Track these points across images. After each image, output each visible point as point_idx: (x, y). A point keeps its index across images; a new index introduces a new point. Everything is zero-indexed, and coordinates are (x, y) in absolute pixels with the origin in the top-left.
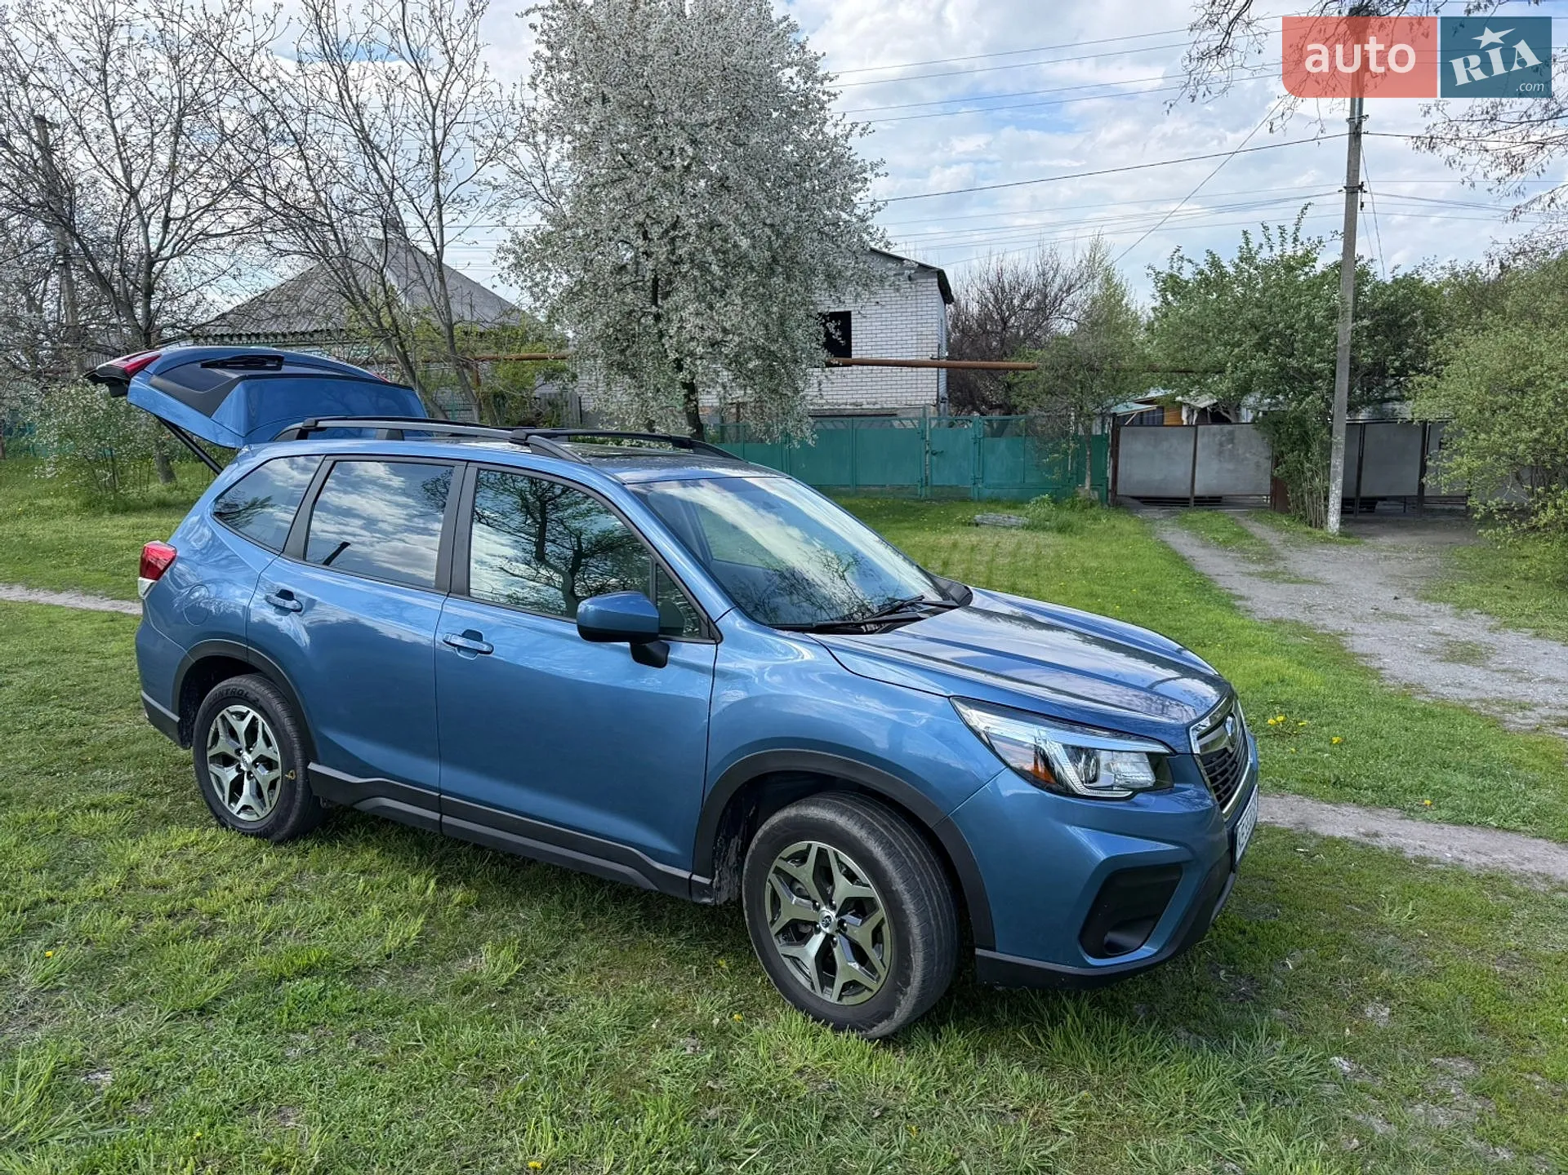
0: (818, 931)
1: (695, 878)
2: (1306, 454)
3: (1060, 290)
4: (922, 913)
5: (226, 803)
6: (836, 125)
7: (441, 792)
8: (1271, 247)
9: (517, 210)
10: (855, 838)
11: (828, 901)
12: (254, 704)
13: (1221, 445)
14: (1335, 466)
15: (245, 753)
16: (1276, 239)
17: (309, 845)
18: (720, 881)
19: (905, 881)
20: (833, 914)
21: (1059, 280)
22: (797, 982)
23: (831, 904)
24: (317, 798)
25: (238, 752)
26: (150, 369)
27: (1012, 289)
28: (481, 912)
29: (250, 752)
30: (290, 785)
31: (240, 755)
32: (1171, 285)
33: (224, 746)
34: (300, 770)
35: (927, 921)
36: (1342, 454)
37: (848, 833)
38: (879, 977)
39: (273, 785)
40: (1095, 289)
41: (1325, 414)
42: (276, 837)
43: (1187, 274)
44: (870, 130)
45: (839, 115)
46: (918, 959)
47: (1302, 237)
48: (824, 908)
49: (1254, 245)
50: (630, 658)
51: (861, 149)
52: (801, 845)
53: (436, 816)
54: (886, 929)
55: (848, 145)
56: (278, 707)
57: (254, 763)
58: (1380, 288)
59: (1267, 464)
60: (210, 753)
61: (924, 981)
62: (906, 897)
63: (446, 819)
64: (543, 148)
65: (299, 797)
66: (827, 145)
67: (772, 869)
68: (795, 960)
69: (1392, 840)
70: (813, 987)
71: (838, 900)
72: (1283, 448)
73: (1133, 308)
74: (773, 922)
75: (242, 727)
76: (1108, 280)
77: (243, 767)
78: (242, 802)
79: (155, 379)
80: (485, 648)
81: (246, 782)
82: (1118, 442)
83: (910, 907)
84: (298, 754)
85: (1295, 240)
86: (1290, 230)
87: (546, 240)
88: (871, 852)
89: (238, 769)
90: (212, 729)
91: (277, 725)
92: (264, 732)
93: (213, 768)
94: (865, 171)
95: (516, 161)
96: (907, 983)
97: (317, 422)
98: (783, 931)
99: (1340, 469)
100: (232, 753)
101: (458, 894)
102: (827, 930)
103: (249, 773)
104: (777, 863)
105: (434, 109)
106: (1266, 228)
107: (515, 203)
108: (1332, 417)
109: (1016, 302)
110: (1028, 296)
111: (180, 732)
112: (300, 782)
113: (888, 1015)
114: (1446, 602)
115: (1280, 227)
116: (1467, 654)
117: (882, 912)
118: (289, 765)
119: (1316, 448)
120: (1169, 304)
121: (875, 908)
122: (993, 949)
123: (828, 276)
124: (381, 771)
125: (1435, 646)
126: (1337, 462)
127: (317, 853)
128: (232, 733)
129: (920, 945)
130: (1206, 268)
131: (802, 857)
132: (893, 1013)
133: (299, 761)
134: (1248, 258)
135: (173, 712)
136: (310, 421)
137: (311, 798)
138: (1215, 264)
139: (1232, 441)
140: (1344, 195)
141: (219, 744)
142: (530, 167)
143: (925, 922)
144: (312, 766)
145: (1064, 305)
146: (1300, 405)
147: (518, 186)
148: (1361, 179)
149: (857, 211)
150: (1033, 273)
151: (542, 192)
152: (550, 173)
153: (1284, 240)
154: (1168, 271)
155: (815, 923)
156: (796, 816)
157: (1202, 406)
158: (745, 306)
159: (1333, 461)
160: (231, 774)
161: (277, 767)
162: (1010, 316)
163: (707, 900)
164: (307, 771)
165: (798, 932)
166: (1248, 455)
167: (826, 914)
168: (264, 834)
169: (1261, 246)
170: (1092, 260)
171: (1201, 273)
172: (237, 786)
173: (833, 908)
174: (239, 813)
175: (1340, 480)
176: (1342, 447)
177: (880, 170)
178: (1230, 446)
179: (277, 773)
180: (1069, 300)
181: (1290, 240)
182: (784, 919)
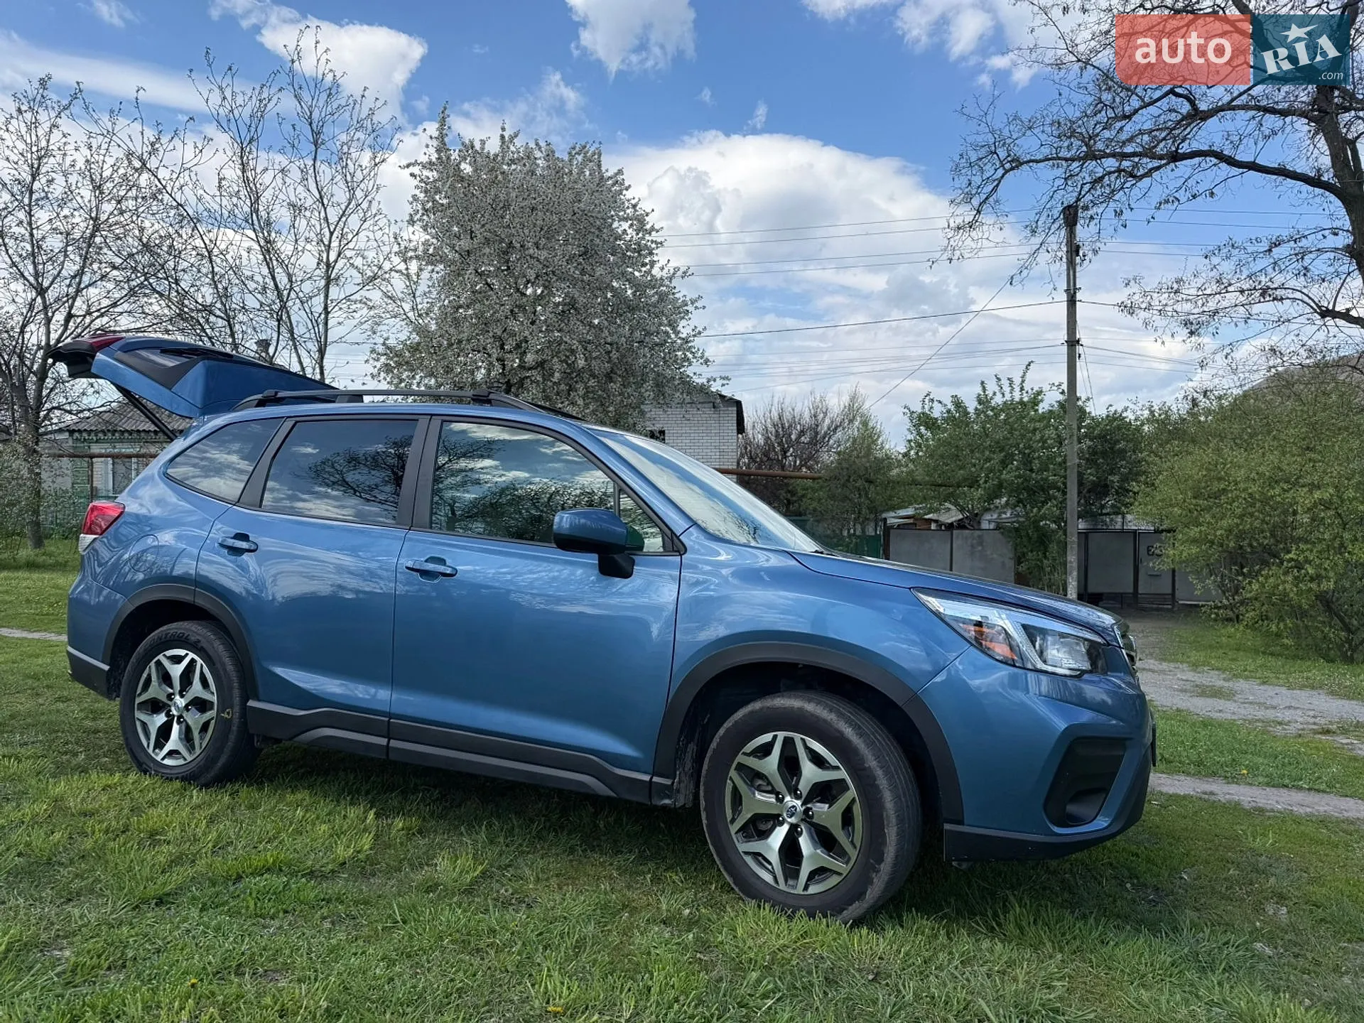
0: (781, 824)
1: (655, 779)
2: (1045, 554)
3: (829, 429)
4: (894, 788)
5: (150, 751)
6: (662, 269)
7: (390, 715)
8: (1003, 394)
9: (387, 327)
10: (825, 721)
11: (794, 792)
12: (194, 647)
13: (972, 546)
14: (1071, 562)
15: (178, 697)
16: (1007, 389)
17: (236, 787)
18: (679, 782)
19: (877, 758)
20: (799, 803)
21: (827, 421)
22: (759, 878)
23: (796, 794)
24: (251, 737)
25: (170, 697)
26: (115, 346)
27: (790, 426)
28: (424, 837)
29: (182, 696)
30: (223, 724)
31: (171, 700)
32: (924, 421)
33: (156, 691)
34: (237, 709)
35: (898, 797)
36: (1075, 551)
37: (818, 718)
38: (849, 859)
39: (205, 727)
40: (854, 430)
41: (1059, 519)
42: (203, 780)
43: (937, 412)
44: (690, 273)
45: (666, 260)
46: (891, 834)
47: (1027, 387)
48: (788, 798)
49: (989, 392)
50: (597, 571)
51: (683, 291)
52: (767, 737)
53: (383, 741)
54: (857, 809)
55: (672, 285)
56: (219, 648)
57: (187, 706)
58: (1096, 422)
59: (1010, 564)
60: (138, 701)
61: (897, 857)
62: (879, 772)
63: (393, 743)
64: (415, 278)
65: (232, 737)
66: (655, 283)
67: (734, 766)
68: (757, 856)
69: (1227, 797)
70: (776, 882)
71: (804, 786)
72: (1025, 550)
73: (887, 447)
74: (733, 821)
75: (176, 671)
76: (865, 424)
77: (174, 712)
78: (169, 746)
79: (119, 354)
80: (449, 571)
81: (176, 727)
82: (888, 541)
83: (882, 782)
84: (236, 692)
85: (1022, 389)
86: (1017, 381)
87: (415, 348)
88: (841, 733)
89: (168, 715)
90: (145, 675)
91: (218, 665)
92: (202, 674)
93: (140, 715)
94: (686, 305)
95: (390, 288)
96: (880, 859)
97: (276, 393)
98: (743, 829)
99: (1075, 565)
100: (163, 698)
101: (399, 823)
102: (793, 820)
103: (180, 717)
104: (740, 758)
105: (332, 234)
106: (999, 379)
107: (386, 322)
108: (1065, 522)
109: (793, 437)
110: (802, 433)
111: (108, 681)
112: (236, 721)
113: (860, 896)
114: (1182, 662)
115: (1009, 379)
116: (1216, 693)
117: (852, 792)
118: (224, 703)
119: (1053, 548)
120: (922, 436)
121: (847, 788)
122: (961, 822)
123: (657, 385)
124: (329, 701)
125: (1188, 687)
126: (1072, 558)
127: (246, 793)
128: (166, 678)
129: (894, 820)
130: (952, 408)
131: (765, 750)
132: (865, 893)
133: (237, 700)
134: (983, 401)
135: (103, 662)
136: (269, 393)
137: (246, 735)
138: (958, 404)
139: (981, 544)
140: (1065, 348)
141: (150, 689)
142: (402, 292)
143: (897, 798)
144: (251, 703)
145: (831, 442)
146: (1040, 510)
147: (390, 308)
148: (1078, 336)
149: (681, 335)
150: (807, 416)
151: (411, 314)
152: (418, 300)
153: (1013, 389)
154: (920, 411)
155: (779, 815)
156: (761, 709)
157: (949, 521)
158: (586, 406)
159: (1069, 558)
160: (161, 719)
161: (212, 708)
162: (789, 447)
163: (667, 801)
164: (244, 709)
165: (759, 826)
166: (995, 556)
167: (790, 804)
168: (191, 777)
169: (995, 394)
170: (850, 407)
171: (949, 411)
172: (164, 732)
173: (798, 797)
174: (163, 759)
175: (1075, 573)
176: (1075, 546)
177: (699, 304)
178: (980, 548)
179: (211, 714)
180: (834, 438)
181: (1017, 389)
182: (746, 815)
